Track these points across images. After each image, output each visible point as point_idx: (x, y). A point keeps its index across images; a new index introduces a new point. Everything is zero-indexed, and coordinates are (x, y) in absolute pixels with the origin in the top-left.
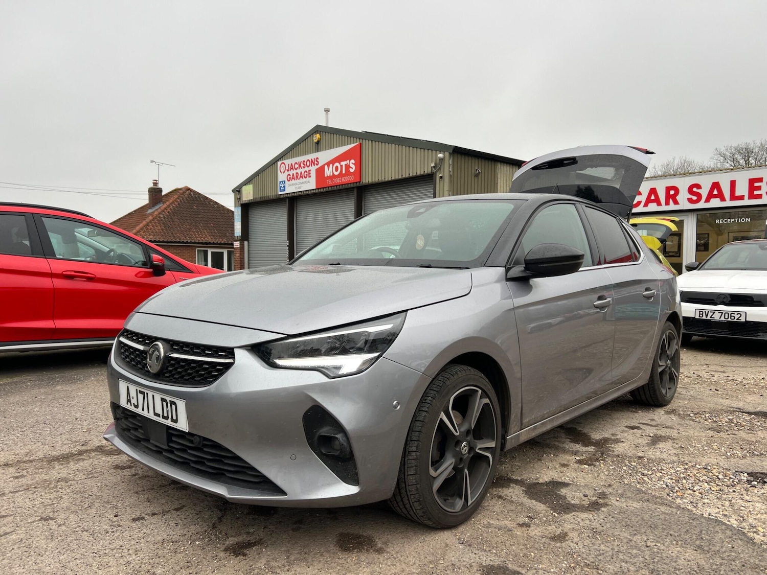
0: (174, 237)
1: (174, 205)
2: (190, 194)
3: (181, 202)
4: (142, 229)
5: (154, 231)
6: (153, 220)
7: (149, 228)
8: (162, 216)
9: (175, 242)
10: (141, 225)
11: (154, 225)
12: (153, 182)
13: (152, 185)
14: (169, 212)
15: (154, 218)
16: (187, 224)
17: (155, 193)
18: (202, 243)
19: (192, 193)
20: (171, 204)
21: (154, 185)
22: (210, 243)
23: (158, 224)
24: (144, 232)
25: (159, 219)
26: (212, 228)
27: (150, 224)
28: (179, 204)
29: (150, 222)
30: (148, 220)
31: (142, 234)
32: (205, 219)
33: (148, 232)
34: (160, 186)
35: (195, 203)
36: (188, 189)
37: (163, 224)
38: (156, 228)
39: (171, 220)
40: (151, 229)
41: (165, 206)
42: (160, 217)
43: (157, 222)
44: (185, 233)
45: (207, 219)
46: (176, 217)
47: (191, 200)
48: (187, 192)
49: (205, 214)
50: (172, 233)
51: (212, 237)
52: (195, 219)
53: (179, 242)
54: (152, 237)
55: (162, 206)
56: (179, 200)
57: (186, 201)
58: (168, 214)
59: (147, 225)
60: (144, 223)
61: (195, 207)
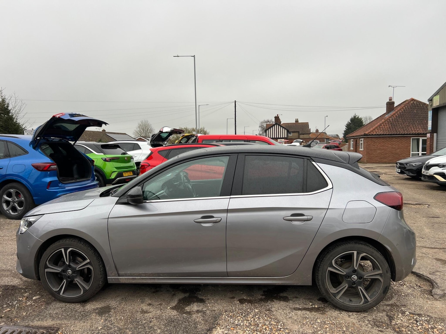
0: (396, 131)
1: (400, 111)
2: (414, 103)
3: (406, 109)
4: (376, 128)
5: (384, 128)
6: (385, 122)
7: (381, 127)
8: (391, 119)
9: (396, 134)
10: (376, 125)
11: (385, 125)
12: (389, 98)
13: (388, 101)
14: (396, 116)
15: (385, 121)
16: (407, 122)
17: (390, 105)
18: (415, 134)
19: (415, 102)
20: (398, 111)
21: (389, 100)
22: (421, 134)
23: (387, 124)
24: (378, 129)
25: (389, 121)
26: (424, 124)
27: (383, 125)
28: (404, 110)
29: (383, 123)
30: (381, 122)
31: (376, 130)
32: (421, 118)
33: (380, 129)
34: (393, 100)
35: (416, 108)
36: (413, 100)
37: (391, 124)
38: (386, 126)
39: (396, 121)
40: (382, 127)
41: (395, 112)
42: (389, 120)
43: (387, 123)
44: (404, 128)
45: (422, 118)
46: (401, 119)
47: (413, 107)
48: (412, 102)
49: (422, 115)
50: (396, 129)
51: (424, 130)
52: (414, 119)
53: (399, 134)
54: (382, 132)
55: (392, 113)
56: (405, 108)
57: (410, 108)
58: (395, 117)
59: (381, 125)
60: (379, 124)
61: (415, 111)
